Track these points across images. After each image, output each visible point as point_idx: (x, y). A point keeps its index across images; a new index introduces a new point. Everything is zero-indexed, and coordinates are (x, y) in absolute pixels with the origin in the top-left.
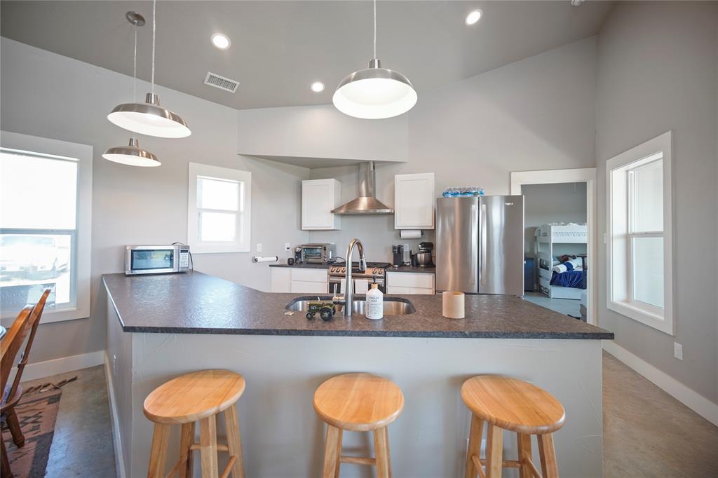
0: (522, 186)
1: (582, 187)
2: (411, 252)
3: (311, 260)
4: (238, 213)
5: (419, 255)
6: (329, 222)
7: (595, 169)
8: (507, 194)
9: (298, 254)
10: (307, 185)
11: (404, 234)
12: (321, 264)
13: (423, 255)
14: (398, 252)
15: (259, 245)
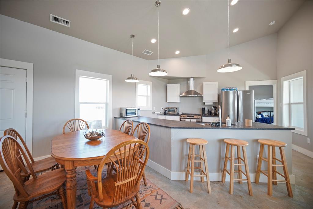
0: (249, 86)
1: (272, 86)
2: (208, 110)
3: (170, 113)
4: (147, 96)
5: (212, 111)
6: (178, 99)
7: (277, 80)
8: (244, 90)
9: (166, 111)
10: (169, 86)
11: (206, 104)
12: (175, 114)
13: (214, 111)
14: (204, 110)
15: (154, 108)
